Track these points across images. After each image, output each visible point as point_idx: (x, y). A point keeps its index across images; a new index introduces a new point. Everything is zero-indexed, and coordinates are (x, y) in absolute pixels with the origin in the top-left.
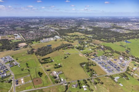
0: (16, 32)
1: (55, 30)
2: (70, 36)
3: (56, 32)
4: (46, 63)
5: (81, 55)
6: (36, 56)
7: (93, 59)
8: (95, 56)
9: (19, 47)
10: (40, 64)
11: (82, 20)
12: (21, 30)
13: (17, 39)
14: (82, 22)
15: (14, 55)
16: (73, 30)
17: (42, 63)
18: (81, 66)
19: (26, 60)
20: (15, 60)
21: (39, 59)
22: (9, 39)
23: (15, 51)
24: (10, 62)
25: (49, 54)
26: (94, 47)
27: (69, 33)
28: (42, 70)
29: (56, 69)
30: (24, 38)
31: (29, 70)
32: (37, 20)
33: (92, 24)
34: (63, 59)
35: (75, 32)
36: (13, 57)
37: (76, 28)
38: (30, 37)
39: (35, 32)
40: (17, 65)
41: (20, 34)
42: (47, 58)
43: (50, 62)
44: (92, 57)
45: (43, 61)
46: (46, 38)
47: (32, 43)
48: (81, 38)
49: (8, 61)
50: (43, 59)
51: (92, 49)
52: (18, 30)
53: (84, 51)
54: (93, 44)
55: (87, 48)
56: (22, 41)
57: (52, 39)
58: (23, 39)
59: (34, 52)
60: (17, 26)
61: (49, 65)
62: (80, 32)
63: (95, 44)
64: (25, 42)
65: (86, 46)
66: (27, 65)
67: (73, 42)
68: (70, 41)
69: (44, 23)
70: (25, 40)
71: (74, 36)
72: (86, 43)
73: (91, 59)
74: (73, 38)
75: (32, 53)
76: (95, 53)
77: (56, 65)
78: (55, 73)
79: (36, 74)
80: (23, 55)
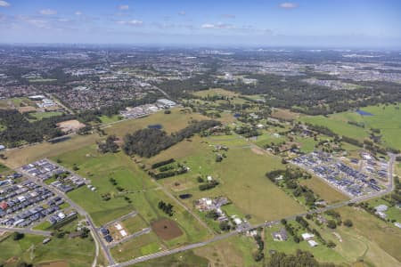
0: (33, 90)
1: (149, 82)
2: (202, 99)
3: (155, 87)
4: (168, 176)
5: (257, 151)
6: (129, 157)
7: (295, 160)
8: (298, 153)
9: (64, 134)
10: (153, 180)
11: (214, 55)
12: (48, 83)
13: (46, 110)
16: (202, 82)
17: (157, 177)
18: (273, 181)
19: (102, 169)
20: (70, 170)
21: (141, 165)
22: (22, 110)
23: (56, 144)
24: (56, 176)
26: (282, 127)
27: (195, 91)
28: (167, 197)
29: (206, 192)
30: (69, 107)
31: (127, 199)
32: (84, 56)
33: (247, 66)
34: (213, 162)
35: (210, 89)
36: (59, 162)
37: (206, 76)
38: (84, 104)
39: (94, 89)
40: (84, 184)
41: (48, 94)
42: (165, 163)
43: (178, 173)
44: (291, 154)
45: (157, 172)
46: (133, 104)
47: (98, 120)
48: (238, 105)
49: (51, 175)
50: (155, 166)
51: (280, 134)
52: (38, 84)
53: (261, 138)
54: (277, 121)
55: (264, 132)
56: (64, 115)
57: (153, 108)
59: (118, 147)
60: (28, 71)
61: (183, 182)
62: (226, 89)
63: (281, 120)
64: (75, 119)
65: (260, 126)
66: (115, 184)
67: (219, 116)
68: (208, 112)
69: (109, 63)
70: (72, 113)
71: (215, 99)
72: (256, 117)
73: (290, 159)
74: (214, 104)
75: (115, 149)
76: (293, 143)
77: (200, 180)
78: (209, 202)
79: (153, 207)
80: (88, 155)
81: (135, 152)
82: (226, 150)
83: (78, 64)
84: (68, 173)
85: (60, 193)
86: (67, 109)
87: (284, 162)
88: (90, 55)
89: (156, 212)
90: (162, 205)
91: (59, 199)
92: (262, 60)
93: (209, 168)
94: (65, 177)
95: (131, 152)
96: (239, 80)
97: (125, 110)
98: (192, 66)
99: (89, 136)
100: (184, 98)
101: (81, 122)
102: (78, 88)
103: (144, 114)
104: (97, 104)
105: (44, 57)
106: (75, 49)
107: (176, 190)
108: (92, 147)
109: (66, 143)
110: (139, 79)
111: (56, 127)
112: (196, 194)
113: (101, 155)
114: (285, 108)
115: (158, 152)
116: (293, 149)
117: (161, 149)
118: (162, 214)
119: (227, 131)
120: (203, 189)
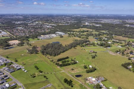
2: (77, 32)
3: (54, 28)
4: (67, 65)
6: (44, 56)
9: (10, 45)
10: (59, 67)
11: (78, 17)
12: (5, 26)
13: (3, 36)
14: (80, 18)
15: (8, 55)
17: (61, 66)
19: (31, 61)
20: (13, 61)
21: (52, 60)
23: (6, 50)
24: (6, 64)
25: (63, 52)
27: (73, 29)
28: (68, 76)
30: (14, 35)
31: (45, 77)
34: (91, 58)
35: (80, 28)
36: (7, 58)
37: (77, 24)
39: (25, 28)
40: (20, 69)
41: (4, 30)
42: (64, 59)
43: (72, 64)
44: (131, 55)
45: (60, 63)
46: (44, 34)
47: (28, 40)
48: (95, 34)
49: (3, 64)
50: (59, 60)
51: (121, 46)
53: (112, 48)
55: (113, 45)
57: (54, 35)
58: (11, 36)
62: (88, 28)
63: (119, 40)
64: (16, 39)
65: (109, 43)
66: (38, 69)
67: (88, 38)
68: (82, 37)
69: (32, 19)
70: (15, 37)
71: (83, 32)
72: (106, 39)
73: (131, 58)
74: (83, 34)
75: (37, 52)
76: (130, 50)
77: (85, 67)
78: (94, 79)
79: (60, 82)
80: (22, 55)
81: (47, 53)
82: (96, 53)
83: (18, 20)
84: (12, 63)
85: (7, 73)
86: (12, 35)
87: (129, 59)
88: (23, 17)
89: (63, 84)
90: (66, 81)
91: (6, 76)
92: (101, 19)
93: (89, 61)
94: (11, 65)
95: (45, 54)
96: (93, 25)
97: (40, 36)
98: (69, 20)
99: (23, 47)
100: (68, 32)
101: (19, 41)
102: (18, 28)
103: (50, 38)
104: (27, 34)
105: (4, 17)
106: (17, 15)
107: (73, 72)
108: (25, 51)
109: (12, 49)
110: (46, 25)
111: (7, 42)
112: (85, 75)
113: (29, 55)
114: (119, 35)
115: (59, 54)
116: (131, 53)
117: (61, 52)
118: (67, 85)
119: (93, 44)
120: (88, 72)
